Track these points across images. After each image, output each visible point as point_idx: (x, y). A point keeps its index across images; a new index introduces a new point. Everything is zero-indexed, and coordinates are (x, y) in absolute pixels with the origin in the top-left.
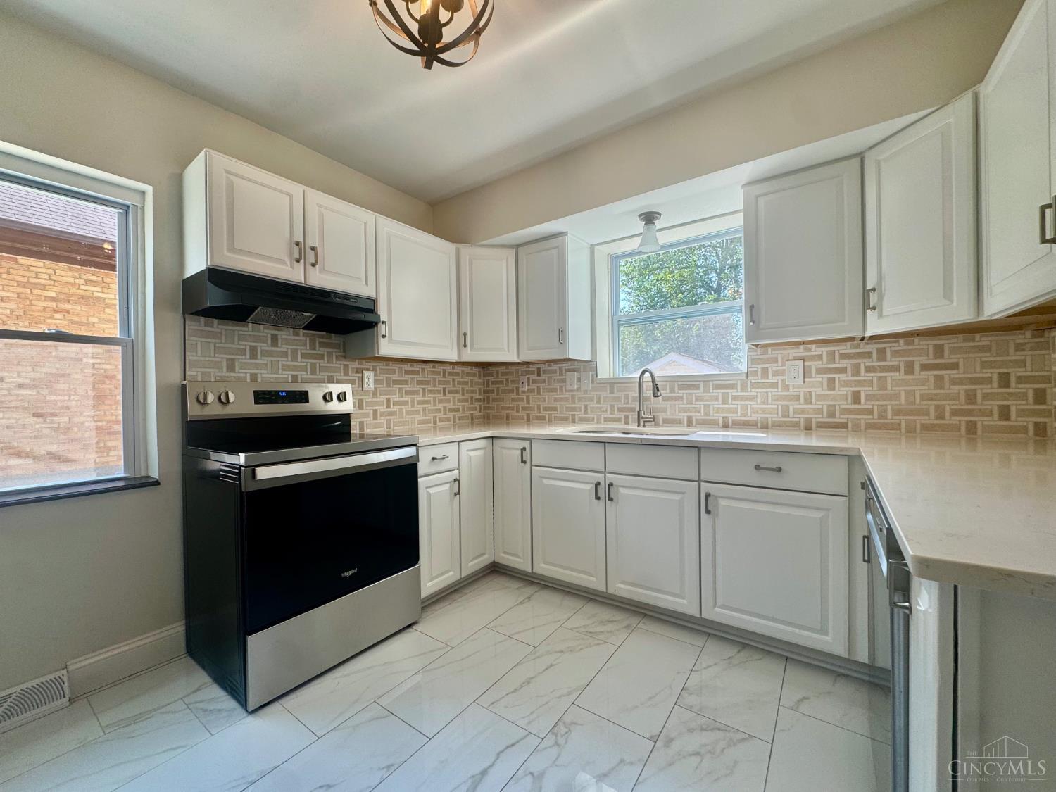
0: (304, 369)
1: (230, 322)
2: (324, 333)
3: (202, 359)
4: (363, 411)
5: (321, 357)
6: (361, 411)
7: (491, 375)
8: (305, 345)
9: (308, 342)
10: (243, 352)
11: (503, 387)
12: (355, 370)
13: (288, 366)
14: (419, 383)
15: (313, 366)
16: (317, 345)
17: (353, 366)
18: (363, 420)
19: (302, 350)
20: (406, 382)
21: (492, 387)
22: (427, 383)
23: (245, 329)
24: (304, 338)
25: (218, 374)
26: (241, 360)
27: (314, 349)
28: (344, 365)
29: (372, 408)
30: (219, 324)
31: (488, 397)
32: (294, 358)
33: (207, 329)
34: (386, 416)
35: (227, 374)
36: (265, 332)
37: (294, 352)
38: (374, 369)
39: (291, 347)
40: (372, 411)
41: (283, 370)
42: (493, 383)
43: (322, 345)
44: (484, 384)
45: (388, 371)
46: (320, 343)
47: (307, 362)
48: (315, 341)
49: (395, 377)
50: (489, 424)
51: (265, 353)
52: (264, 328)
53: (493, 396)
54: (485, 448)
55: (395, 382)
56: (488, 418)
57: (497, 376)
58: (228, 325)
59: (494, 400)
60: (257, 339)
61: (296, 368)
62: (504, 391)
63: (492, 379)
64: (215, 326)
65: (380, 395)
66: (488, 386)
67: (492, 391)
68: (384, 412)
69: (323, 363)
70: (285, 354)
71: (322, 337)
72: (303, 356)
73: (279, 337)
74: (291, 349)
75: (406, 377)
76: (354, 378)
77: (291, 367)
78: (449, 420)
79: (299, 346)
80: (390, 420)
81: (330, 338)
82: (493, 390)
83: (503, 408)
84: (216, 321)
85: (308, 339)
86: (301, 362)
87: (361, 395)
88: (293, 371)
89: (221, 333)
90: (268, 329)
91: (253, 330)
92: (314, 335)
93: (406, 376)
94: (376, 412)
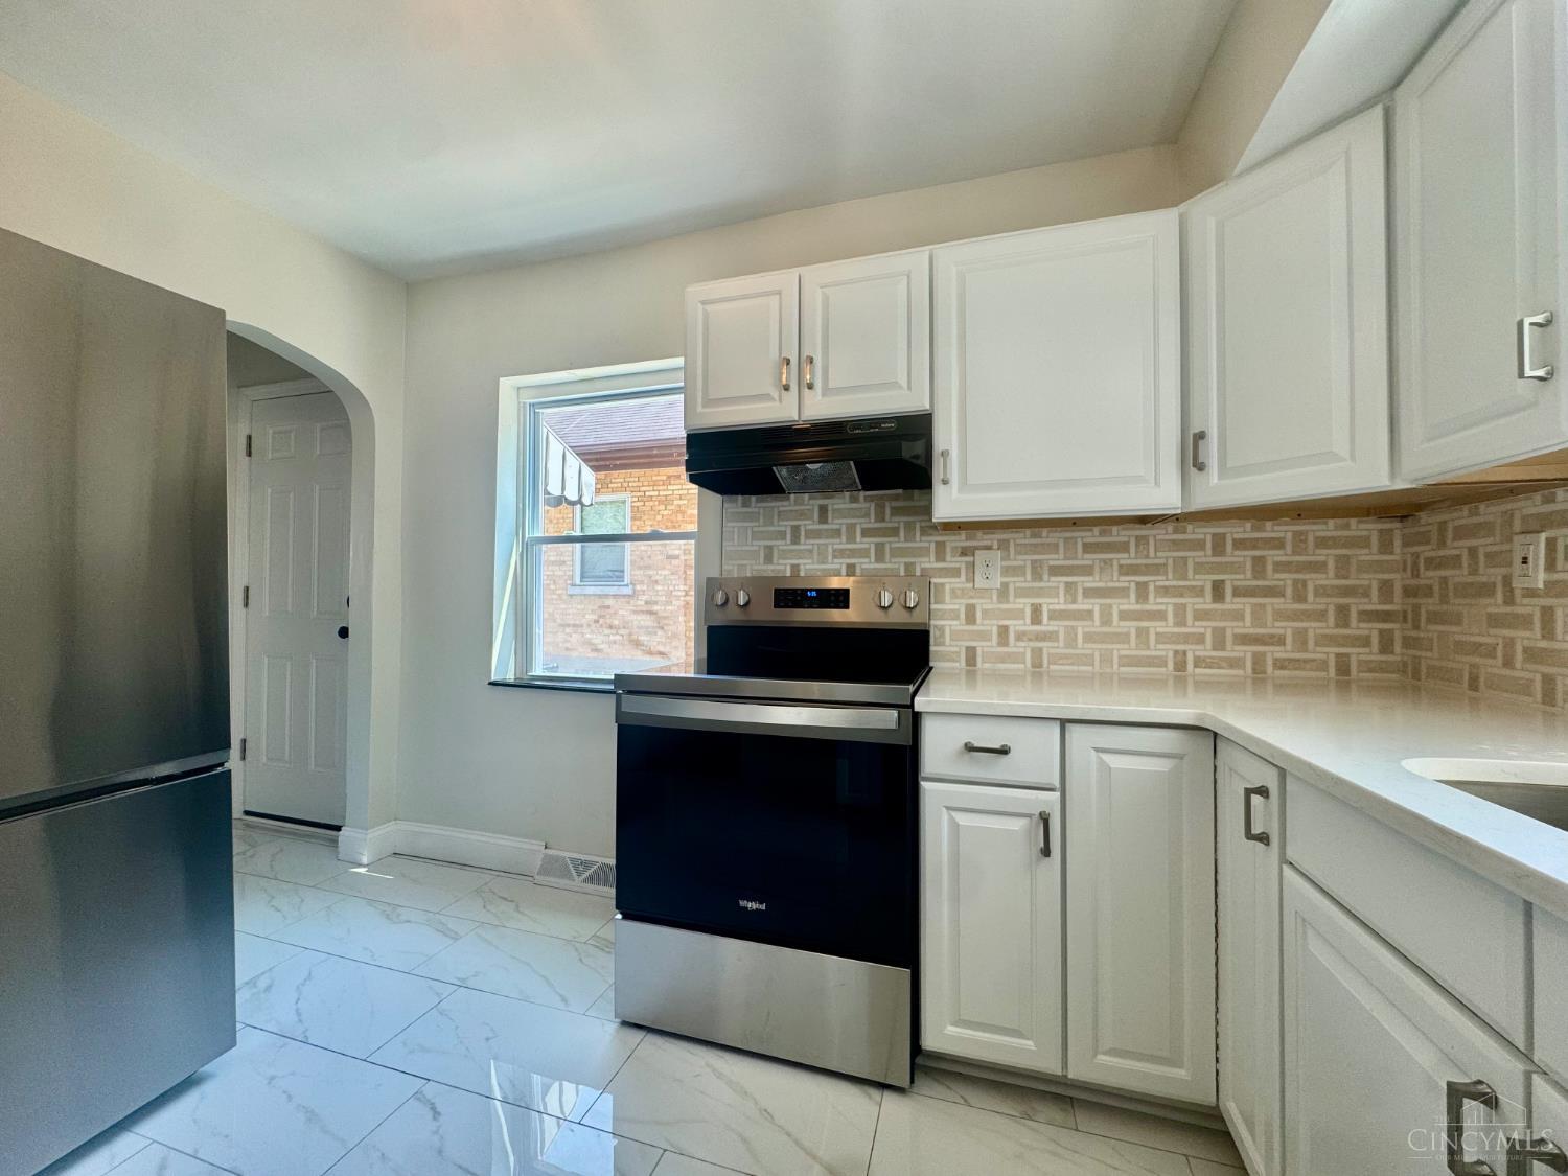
0: (864, 553)
1: (769, 497)
2: (900, 491)
3: (739, 548)
4: (975, 628)
5: (894, 532)
6: (971, 628)
7: (1423, 539)
8: (867, 515)
9: (872, 508)
10: (782, 536)
11: (1459, 576)
12: (959, 550)
13: (842, 550)
14: (1126, 570)
15: (880, 549)
16: (888, 511)
17: (954, 544)
18: (973, 644)
19: (861, 524)
20: (1087, 571)
21: (1430, 576)
22: (1157, 569)
23: (785, 503)
24: (867, 505)
25: (756, 567)
26: (781, 547)
27: (883, 520)
28: (937, 543)
29: (995, 622)
30: (757, 501)
31: (1416, 608)
32: (851, 539)
33: (745, 510)
34: (1030, 640)
35: (765, 567)
36: (810, 503)
37: (851, 528)
38: (1003, 545)
39: (845, 521)
40: (995, 629)
41: (834, 557)
42: (1431, 563)
43: (896, 511)
44: (1405, 570)
45: (1034, 549)
46: (892, 508)
47: (869, 543)
48: (884, 507)
49: (1057, 559)
50: (1417, 690)
51: (811, 534)
52: (810, 499)
53: (1429, 604)
54: (1180, 757)
55: (1055, 571)
56: (1416, 675)
57: (1442, 543)
58: (767, 501)
59: (1435, 618)
60: (802, 515)
61: (853, 553)
62: (1465, 590)
63: (1427, 551)
64: (753, 504)
65: (1016, 597)
66: (1416, 574)
67: (1428, 591)
68: (1024, 633)
69: (899, 542)
70: (837, 533)
71: (896, 498)
72: (866, 533)
73: (830, 508)
74: (847, 524)
75: (1088, 559)
76: (957, 565)
77: (847, 552)
78: (1234, 663)
79: (859, 517)
80: (1041, 649)
81: (911, 498)
82: (1430, 588)
83: (1460, 647)
84: (753, 498)
85: (873, 505)
86: (863, 543)
87: (972, 597)
88: (849, 557)
89: (759, 513)
90: (815, 498)
91: (796, 503)
92: (882, 497)
93: (1087, 556)
94: (1003, 631)
